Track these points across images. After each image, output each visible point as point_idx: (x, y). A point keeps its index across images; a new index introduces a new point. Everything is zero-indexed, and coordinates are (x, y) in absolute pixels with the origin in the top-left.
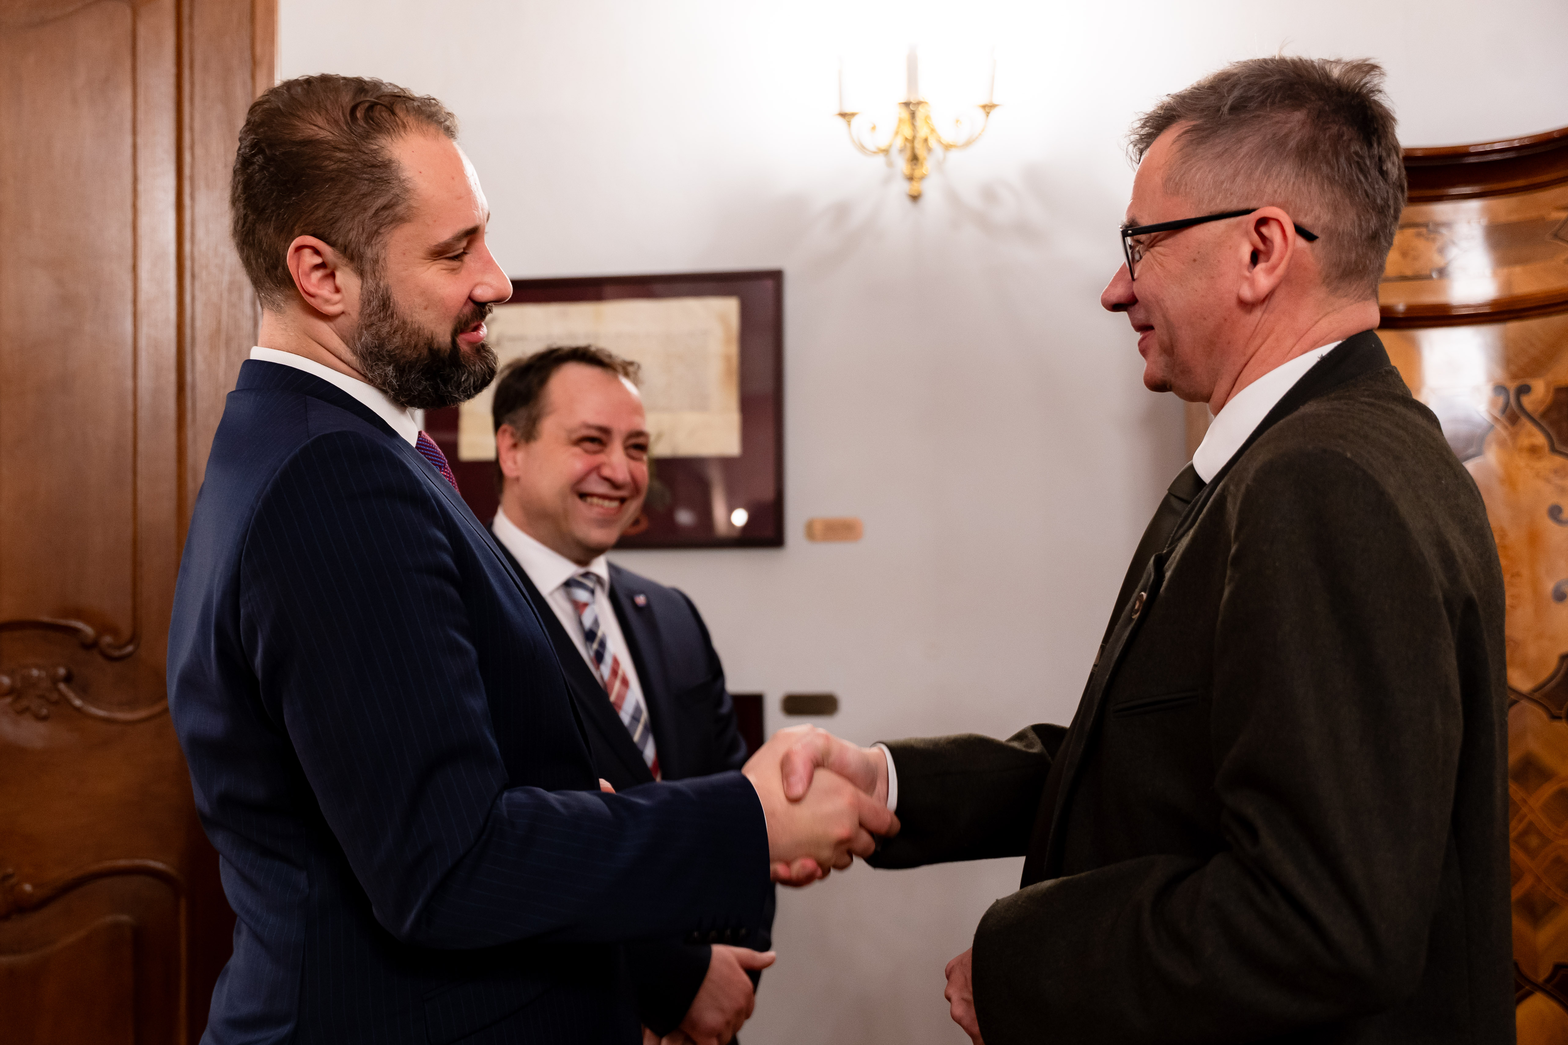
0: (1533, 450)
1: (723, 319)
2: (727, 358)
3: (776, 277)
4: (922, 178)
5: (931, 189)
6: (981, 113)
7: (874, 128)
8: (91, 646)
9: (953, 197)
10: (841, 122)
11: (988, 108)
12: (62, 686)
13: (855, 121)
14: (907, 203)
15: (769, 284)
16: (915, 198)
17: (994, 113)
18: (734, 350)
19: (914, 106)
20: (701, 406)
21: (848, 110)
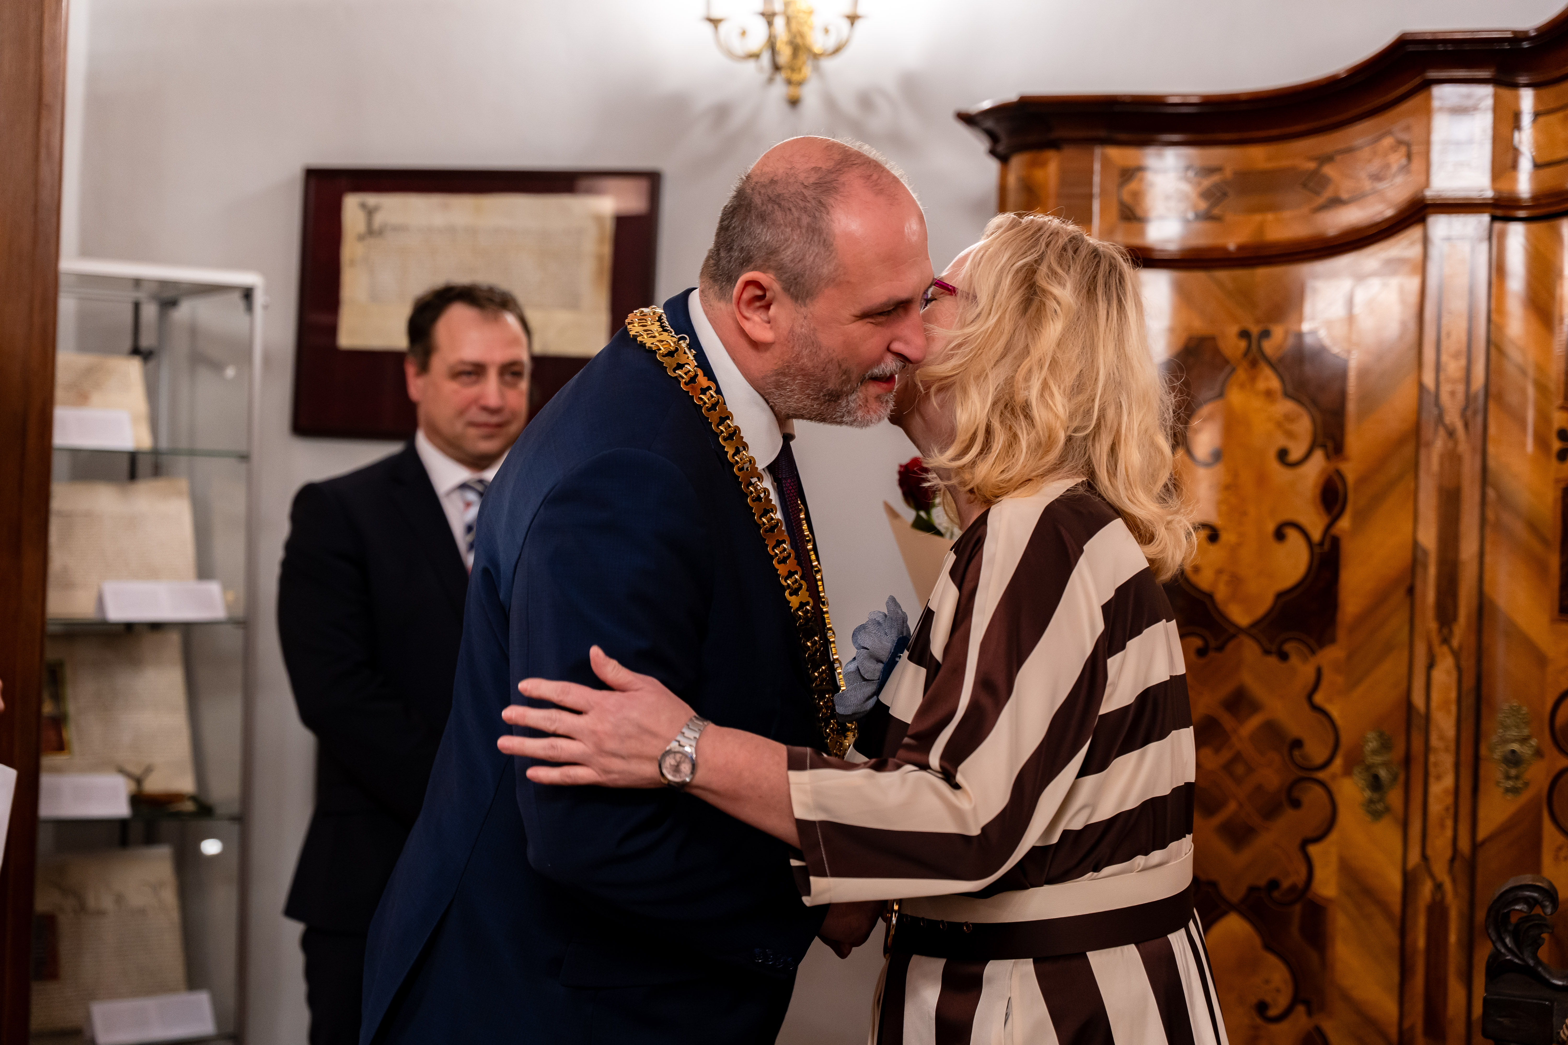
0: (1269, 394)
1: (597, 217)
2: (600, 258)
3: (652, 178)
4: (800, 84)
5: (810, 94)
6: (845, 24)
7: (744, 33)
9: (831, 104)
10: (708, 27)
11: (852, 18)
13: (723, 27)
14: (785, 107)
15: (646, 182)
16: (794, 102)
17: (859, 24)
18: (607, 250)
19: (769, 17)
20: (573, 303)
21: (715, 15)
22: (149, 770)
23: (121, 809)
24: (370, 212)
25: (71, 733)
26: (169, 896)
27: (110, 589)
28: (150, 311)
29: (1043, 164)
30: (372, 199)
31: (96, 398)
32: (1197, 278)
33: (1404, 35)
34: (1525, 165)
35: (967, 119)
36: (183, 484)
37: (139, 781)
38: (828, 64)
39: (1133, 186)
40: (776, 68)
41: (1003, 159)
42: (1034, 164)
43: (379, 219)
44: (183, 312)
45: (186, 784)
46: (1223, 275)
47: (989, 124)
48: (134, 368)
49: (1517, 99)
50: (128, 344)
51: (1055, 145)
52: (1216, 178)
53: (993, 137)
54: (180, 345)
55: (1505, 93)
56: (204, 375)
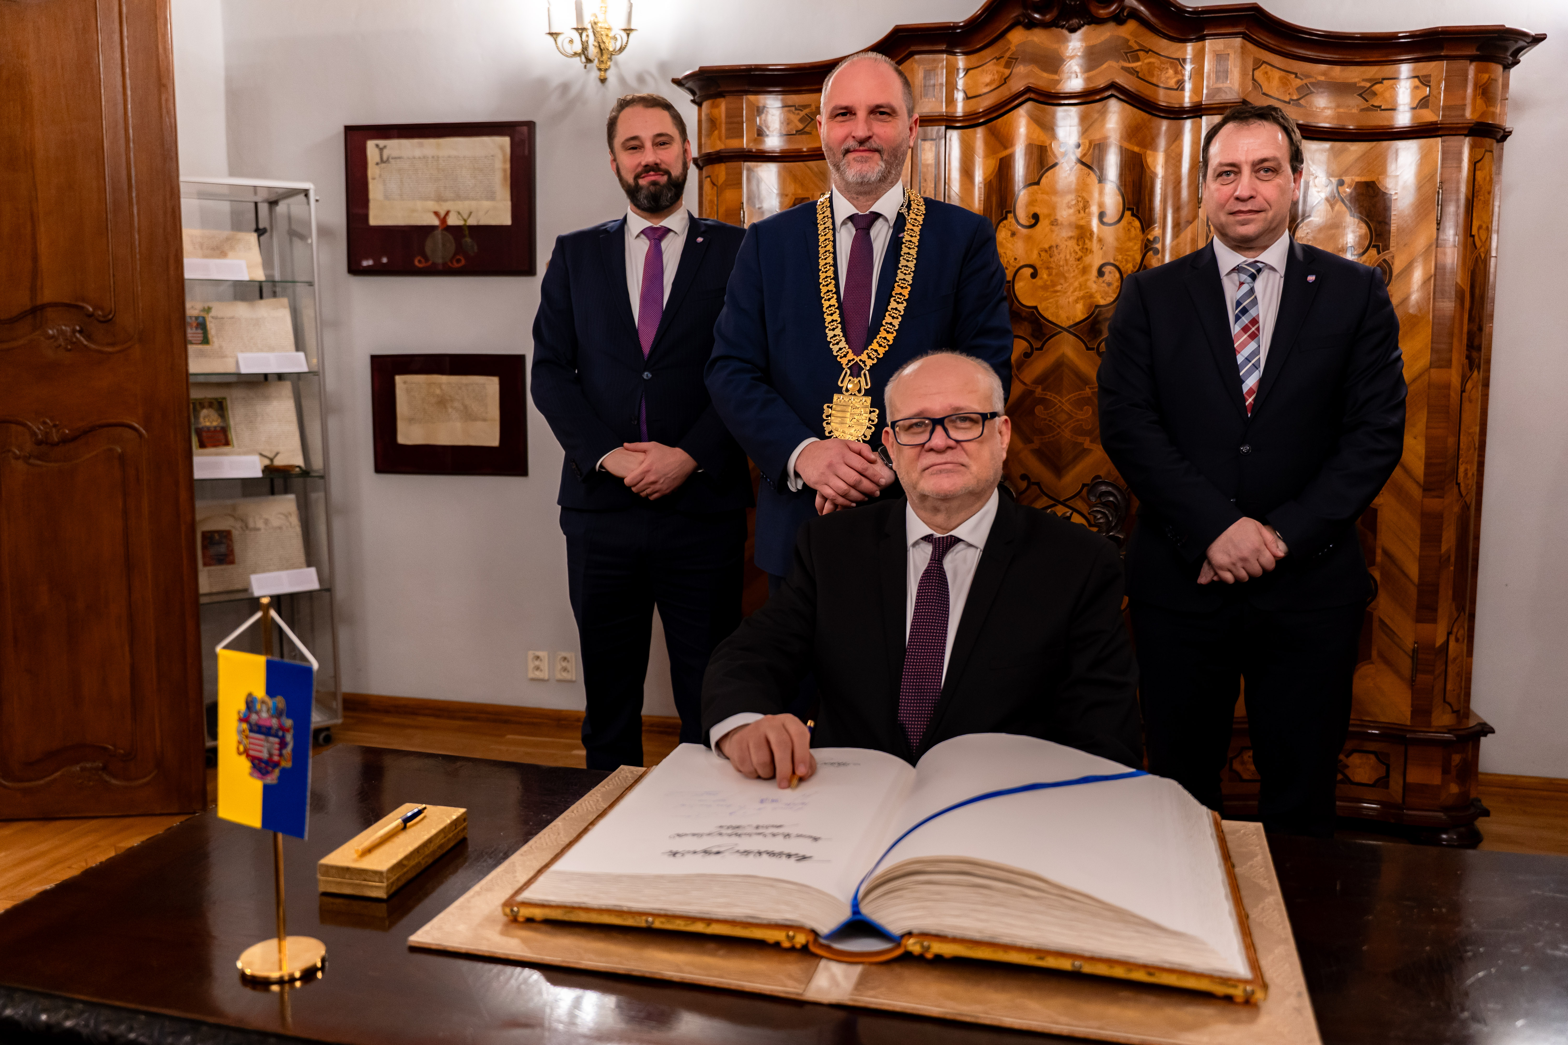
1: (502, 148)
2: (505, 170)
3: (531, 125)
4: (606, 70)
5: (611, 75)
6: (624, 34)
7: (571, 42)
8: (90, 315)
9: (622, 80)
10: (550, 39)
11: (628, 31)
12: (78, 335)
13: (559, 38)
14: (599, 83)
15: (525, 129)
16: (603, 81)
17: (631, 34)
18: (508, 166)
19: (581, 30)
20: (491, 197)
21: (553, 31)
22: (277, 454)
23: (256, 472)
24: (381, 150)
25: (233, 435)
26: (295, 520)
27: (241, 356)
28: (264, 208)
29: (717, 106)
30: (382, 143)
31: (230, 254)
32: (798, 166)
33: (897, 26)
34: (959, 96)
35: (677, 82)
36: (285, 301)
37: (272, 460)
38: (620, 58)
39: (763, 116)
40: (589, 61)
41: (699, 105)
42: (714, 106)
43: (386, 153)
44: (281, 208)
45: (299, 461)
46: (812, 164)
47: (689, 84)
48: (253, 237)
49: (957, 60)
50: (254, 226)
51: (721, 95)
52: (807, 111)
53: (693, 93)
54: (281, 226)
55: (950, 57)
56: (297, 243)
